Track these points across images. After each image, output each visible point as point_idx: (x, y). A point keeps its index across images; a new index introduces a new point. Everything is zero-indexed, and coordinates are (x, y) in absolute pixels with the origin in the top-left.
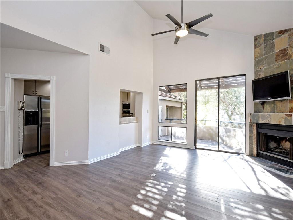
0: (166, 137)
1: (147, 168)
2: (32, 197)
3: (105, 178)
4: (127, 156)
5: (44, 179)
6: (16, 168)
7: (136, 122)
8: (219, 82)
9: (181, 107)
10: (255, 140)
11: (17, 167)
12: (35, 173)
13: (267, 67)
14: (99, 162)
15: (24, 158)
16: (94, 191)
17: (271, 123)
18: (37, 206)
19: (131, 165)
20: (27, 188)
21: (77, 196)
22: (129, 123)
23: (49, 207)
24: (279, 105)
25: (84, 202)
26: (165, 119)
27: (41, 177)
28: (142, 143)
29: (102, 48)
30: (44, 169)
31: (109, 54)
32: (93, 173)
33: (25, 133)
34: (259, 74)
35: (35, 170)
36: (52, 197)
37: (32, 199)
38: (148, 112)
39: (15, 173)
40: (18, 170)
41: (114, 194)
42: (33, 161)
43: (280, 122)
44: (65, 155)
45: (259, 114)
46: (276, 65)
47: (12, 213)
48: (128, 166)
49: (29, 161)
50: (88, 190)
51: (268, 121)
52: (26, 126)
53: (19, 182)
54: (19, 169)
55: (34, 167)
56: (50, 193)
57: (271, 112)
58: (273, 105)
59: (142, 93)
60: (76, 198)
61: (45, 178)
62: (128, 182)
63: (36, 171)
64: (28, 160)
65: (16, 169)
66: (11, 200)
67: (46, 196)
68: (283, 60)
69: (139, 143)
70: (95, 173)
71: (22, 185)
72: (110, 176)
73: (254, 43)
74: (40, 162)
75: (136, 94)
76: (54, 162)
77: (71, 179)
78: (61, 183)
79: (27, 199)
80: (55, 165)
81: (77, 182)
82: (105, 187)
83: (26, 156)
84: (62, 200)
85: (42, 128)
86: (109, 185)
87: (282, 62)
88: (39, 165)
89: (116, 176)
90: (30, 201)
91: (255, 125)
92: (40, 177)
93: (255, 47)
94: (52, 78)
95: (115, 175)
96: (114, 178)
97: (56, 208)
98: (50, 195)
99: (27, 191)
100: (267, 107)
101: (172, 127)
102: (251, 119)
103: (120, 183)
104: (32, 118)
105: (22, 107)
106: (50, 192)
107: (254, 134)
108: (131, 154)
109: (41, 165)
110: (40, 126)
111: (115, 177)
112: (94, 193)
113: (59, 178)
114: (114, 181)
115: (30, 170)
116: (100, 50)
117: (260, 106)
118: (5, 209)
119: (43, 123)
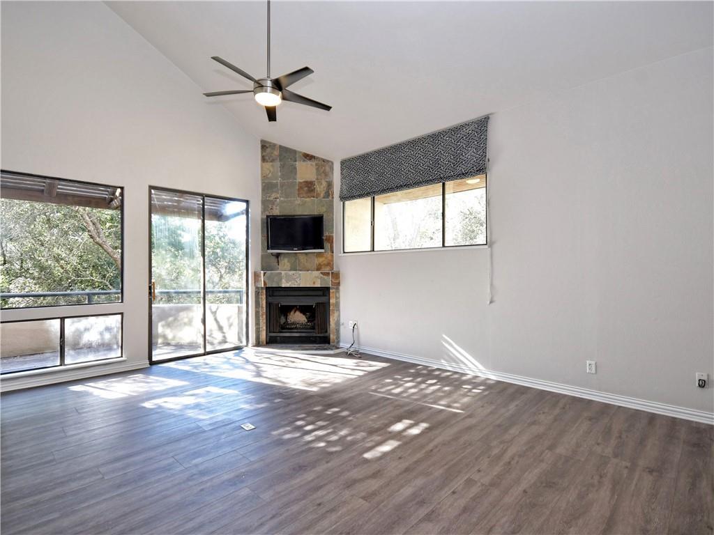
8: (203, 205)
10: (265, 316)
13: (286, 199)
17: (301, 286)
24: (302, 259)
34: (270, 206)
43: (314, 283)
45: (281, 273)
46: (298, 201)
51: (296, 283)
57: (290, 270)
58: (294, 259)
68: (308, 197)
73: (262, 153)
87: (308, 199)
91: (264, 291)
93: (264, 159)
100: (285, 262)
102: (267, 281)
107: (262, 307)
117: (274, 260)
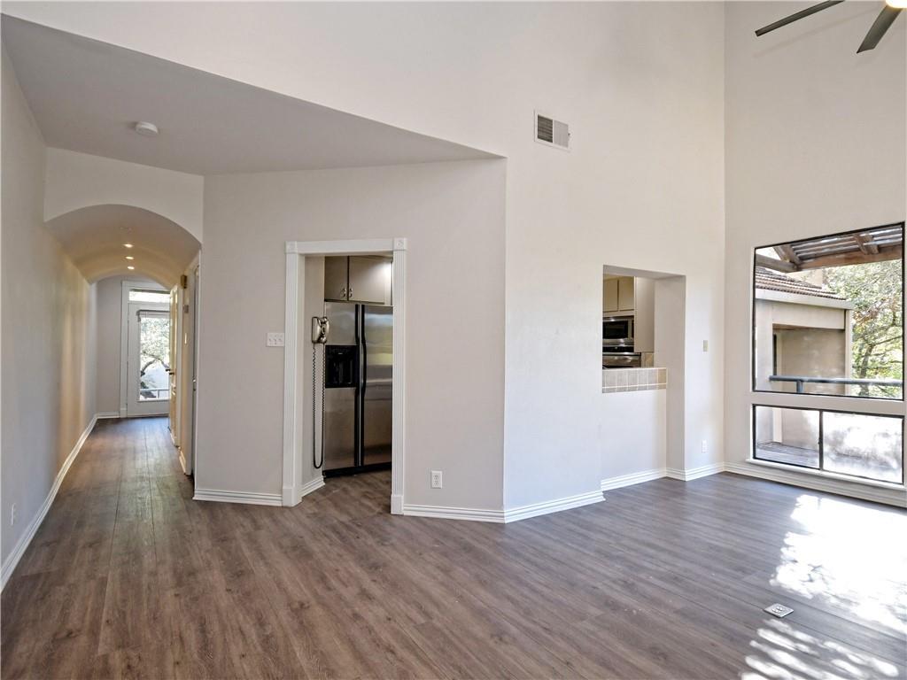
0: (779, 452)
1: (739, 574)
2: (360, 607)
3: (572, 585)
4: (632, 509)
5: (383, 553)
6: (309, 508)
7: (660, 387)
9: (843, 331)
11: (311, 505)
12: (357, 529)
14: (536, 521)
15: (325, 479)
16: (545, 629)
18: (378, 645)
19: (663, 550)
20: (342, 574)
21: (492, 636)
22: (634, 389)
23: (415, 657)
25: (519, 666)
26: (771, 379)
27: (375, 546)
28: (682, 467)
29: (545, 129)
30: (377, 520)
31: (567, 146)
32: (528, 560)
33: (328, 410)
35: (356, 519)
36: (415, 623)
37: (363, 619)
38: (705, 348)
39: (307, 522)
40: (315, 514)
41: (628, 662)
42: (345, 490)
44: (434, 486)
47: (315, 652)
48: (652, 551)
49: (337, 491)
50: (525, 623)
52: (329, 389)
53: (322, 552)
54: (316, 511)
55: (352, 511)
56: (409, 607)
59: (680, 279)
60: (491, 643)
61: (387, 553)
62: (672, 622)
63: (358, 526)
64: (334, 485)
65: (310, 511)
66: (308, 607)
67: (399, 615)
69: (669, 464)
70: (533, 558)
71: (331, 564)
72: (593, 583)
74: (365, 495)
75: (657, 283)
76: (403, 502)
77: (461, 569)
78: (434, 578)
79: (349, 612)
80: (406, 513)
81: (483, 583)
82: (584, 622)
83: (329, 475)
84: (450, 642)
85: (365, 397)
86: (597, 618)
88: (362, 504)
89: (614, 586)
90: (358, 622)
92: (371, 546)
94: (397, 246)
95: (606, 581)
96: (608, 592)
97: (436, 668)
98: (409, 614)
99: (347, 586)
101: (821, 411)
103: (639, 620)
104: (341, 366)
105: (321, 335)
106: (409, 603)
108: (649, 504)
109: (369, 508)
110: (360, 391)
111: (612, 588)
112: (546, 639)
113: (423, 558)
114: (614, 606)
115: (345, 518)
116: (539, 137)
118: (295, 635)
119: (367, 382)
